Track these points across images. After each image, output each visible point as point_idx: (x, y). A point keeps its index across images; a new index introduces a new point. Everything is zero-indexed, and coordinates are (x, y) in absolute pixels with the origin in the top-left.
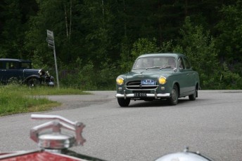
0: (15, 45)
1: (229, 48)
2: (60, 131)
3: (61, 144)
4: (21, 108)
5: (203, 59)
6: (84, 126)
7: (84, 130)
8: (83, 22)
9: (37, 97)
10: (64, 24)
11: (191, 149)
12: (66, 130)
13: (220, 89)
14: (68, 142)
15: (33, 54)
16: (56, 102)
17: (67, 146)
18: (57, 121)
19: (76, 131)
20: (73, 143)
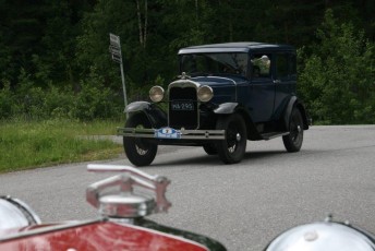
0: (62, 57)
2: (131, 190)
3: (134, 210)
4: (71, 155)
5: (353, 76)
6: (169, 182)
7: (168, 188)
8: (166, 20)
9: (96, 138)
10: (136, 24)
11: (335, 218)
14: (144, 207)
15: (88, 71)
17: (143, 213)
18: (127, 175)
19: (157, 190)
20: (152, 208)
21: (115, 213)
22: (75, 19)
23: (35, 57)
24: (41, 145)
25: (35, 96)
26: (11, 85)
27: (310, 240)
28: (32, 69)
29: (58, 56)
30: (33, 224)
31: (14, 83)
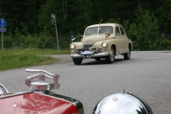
0: (32, 23)
1: (165, 24)
2: (44, 79)
3: (45, 88)
5: (149, 31)
6: (59, 77)
7: (59, 79)
9: (45, 56)
10: (62, 10)
12: (48, 79)
13: (160, 50)
14: (49, 86)
15: (43, 29)
16: (57, 59)
17: (48, 89)
18: (42, 73)
19: (54, 80)
20: (52, 87)
21: (37, 89)
22: (38, 8)
23: (22, 23)
24: (23, 59)
25: (22, 39)
26: (12, 34)
27: (114, 100)
28: (21, 28)
29: (31, 23)
30: (5, 93)
31: (13, 34)
